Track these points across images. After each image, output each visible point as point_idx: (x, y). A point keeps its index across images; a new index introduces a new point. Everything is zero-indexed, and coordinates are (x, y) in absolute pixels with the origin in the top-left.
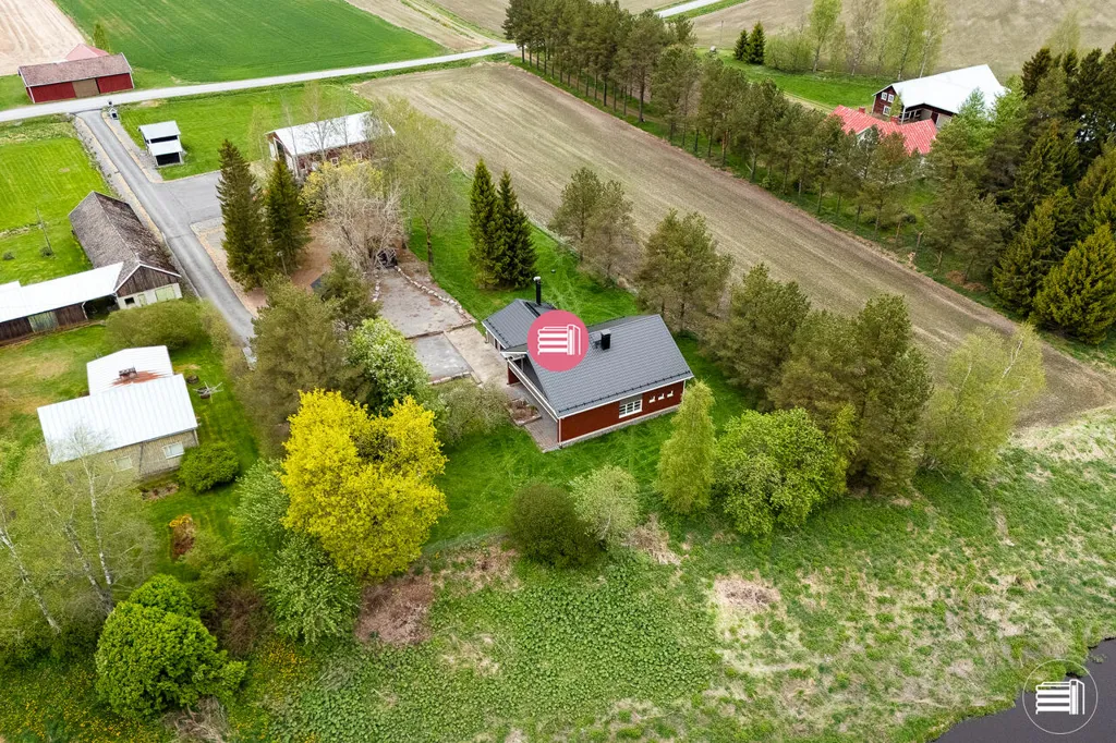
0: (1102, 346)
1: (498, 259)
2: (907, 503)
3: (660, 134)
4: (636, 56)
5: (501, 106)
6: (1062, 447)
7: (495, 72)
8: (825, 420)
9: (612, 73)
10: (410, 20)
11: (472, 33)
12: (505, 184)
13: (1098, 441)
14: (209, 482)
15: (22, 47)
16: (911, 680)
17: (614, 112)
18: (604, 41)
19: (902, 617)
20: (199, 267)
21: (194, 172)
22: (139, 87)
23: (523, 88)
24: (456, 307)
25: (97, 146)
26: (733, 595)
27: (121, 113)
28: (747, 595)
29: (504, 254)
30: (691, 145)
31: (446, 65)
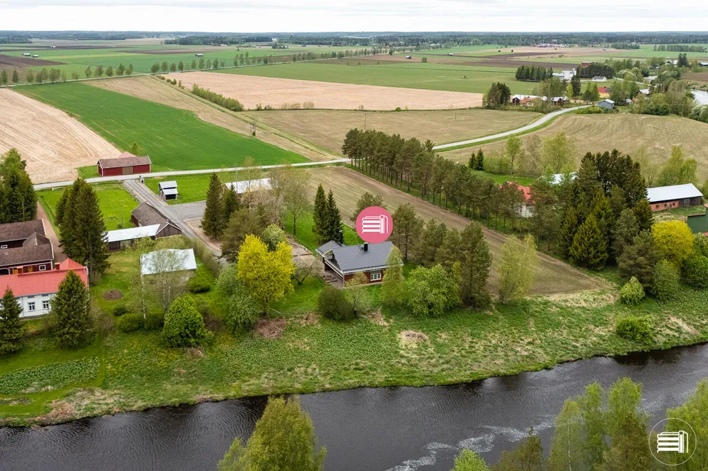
0: (602, 271)
1: (326, 229)
2: (491, 314)
3: (417, 195)
4: (404, 158)
5: (337, 183)
6: (567, 301)
7: (336, 170)
8: (448, 267)
9: (394, 166)
10: (293, 148)
11: (326, 154)
12: (331, 196)
13: (585, 300)
14: (199, 288)
15: (91, 155)
16: (477, 363)
17: (396, 187)
18: (391, 152)
19: (479, 346)
20: (188, 233)
21: (182, 203)
22: (152, 171)
23: (350, 177)
24: (305, 249)
25: (135, 192)
26: (408, 335)
27: (147, 181)
28: (414, 336)
29: (328, 227)
30: (432, 201)
31: (311, 166)
